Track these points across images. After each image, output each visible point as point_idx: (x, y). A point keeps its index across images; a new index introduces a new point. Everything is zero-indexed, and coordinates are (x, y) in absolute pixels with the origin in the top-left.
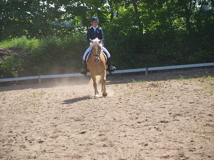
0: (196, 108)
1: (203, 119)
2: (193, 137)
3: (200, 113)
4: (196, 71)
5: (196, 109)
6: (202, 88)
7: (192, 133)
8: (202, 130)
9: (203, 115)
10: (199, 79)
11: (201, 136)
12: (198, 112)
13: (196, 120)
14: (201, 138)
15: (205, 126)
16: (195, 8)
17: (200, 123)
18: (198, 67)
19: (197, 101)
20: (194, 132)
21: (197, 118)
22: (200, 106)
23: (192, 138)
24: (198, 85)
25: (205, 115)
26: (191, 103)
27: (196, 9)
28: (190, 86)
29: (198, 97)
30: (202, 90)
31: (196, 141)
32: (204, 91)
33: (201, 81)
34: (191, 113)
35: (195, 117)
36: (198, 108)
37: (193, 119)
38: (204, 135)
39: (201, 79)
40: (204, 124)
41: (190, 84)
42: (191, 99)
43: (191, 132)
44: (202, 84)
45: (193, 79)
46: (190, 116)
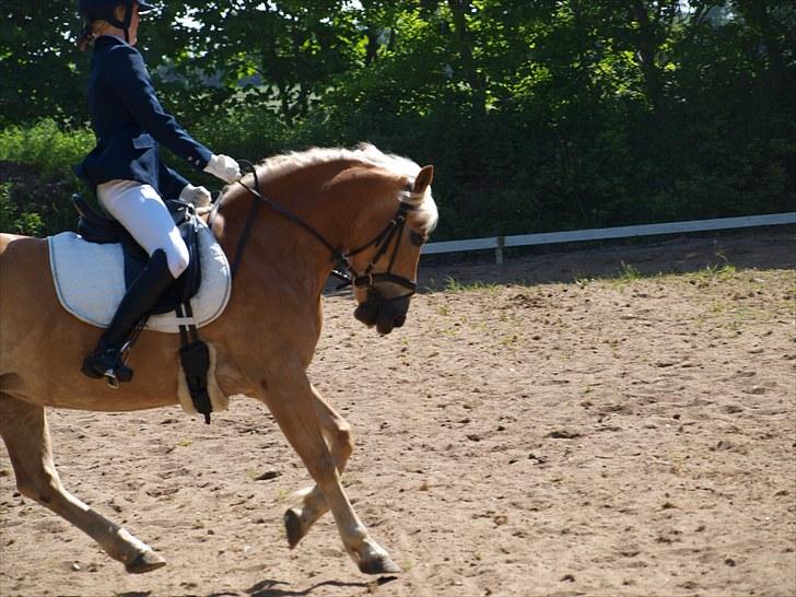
0: (681, 383)
1: (705, 424)
2: (672, 490)
3: (697, 403)
4: (682, 247)
5: (683, 388)
6: (701, 310)
7: (666, 476)
8: (706, 467)
9: (706, 410)
10: (690, 276)
11: (698, 488)
12: (688, 397)
13: (681, 430)
14: (701, 493)
15: (713, 449)
16: (676, 19)
17: (698, 439)
18: (689, 235)
19: (686, 359)
20: (673, 471)
21: (684, 419)
22: (694, 375)
23: (667, 495)
24: (688, 299)
25: (713, 410)
26: (662, 366)
27: (681, 21)
28: (659, 304)
29: (689, 345)
30: (703, 318)
31: (680, 503)
32: (709, 320)
33: (698, 284)
34: (661, 404)
35: (677, 417)
36: (689, 383)
37: (671, 423)
38: (710, 484)
39: (700, 277)
40: (711, 444)
41: (659, 294)
42: (661, 352)
43: (663, 471)
44: (702, 295)
45: (672, 278)
46: (660, 412)
